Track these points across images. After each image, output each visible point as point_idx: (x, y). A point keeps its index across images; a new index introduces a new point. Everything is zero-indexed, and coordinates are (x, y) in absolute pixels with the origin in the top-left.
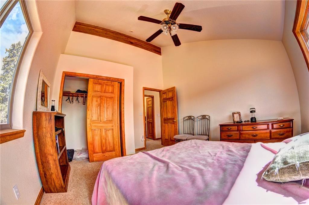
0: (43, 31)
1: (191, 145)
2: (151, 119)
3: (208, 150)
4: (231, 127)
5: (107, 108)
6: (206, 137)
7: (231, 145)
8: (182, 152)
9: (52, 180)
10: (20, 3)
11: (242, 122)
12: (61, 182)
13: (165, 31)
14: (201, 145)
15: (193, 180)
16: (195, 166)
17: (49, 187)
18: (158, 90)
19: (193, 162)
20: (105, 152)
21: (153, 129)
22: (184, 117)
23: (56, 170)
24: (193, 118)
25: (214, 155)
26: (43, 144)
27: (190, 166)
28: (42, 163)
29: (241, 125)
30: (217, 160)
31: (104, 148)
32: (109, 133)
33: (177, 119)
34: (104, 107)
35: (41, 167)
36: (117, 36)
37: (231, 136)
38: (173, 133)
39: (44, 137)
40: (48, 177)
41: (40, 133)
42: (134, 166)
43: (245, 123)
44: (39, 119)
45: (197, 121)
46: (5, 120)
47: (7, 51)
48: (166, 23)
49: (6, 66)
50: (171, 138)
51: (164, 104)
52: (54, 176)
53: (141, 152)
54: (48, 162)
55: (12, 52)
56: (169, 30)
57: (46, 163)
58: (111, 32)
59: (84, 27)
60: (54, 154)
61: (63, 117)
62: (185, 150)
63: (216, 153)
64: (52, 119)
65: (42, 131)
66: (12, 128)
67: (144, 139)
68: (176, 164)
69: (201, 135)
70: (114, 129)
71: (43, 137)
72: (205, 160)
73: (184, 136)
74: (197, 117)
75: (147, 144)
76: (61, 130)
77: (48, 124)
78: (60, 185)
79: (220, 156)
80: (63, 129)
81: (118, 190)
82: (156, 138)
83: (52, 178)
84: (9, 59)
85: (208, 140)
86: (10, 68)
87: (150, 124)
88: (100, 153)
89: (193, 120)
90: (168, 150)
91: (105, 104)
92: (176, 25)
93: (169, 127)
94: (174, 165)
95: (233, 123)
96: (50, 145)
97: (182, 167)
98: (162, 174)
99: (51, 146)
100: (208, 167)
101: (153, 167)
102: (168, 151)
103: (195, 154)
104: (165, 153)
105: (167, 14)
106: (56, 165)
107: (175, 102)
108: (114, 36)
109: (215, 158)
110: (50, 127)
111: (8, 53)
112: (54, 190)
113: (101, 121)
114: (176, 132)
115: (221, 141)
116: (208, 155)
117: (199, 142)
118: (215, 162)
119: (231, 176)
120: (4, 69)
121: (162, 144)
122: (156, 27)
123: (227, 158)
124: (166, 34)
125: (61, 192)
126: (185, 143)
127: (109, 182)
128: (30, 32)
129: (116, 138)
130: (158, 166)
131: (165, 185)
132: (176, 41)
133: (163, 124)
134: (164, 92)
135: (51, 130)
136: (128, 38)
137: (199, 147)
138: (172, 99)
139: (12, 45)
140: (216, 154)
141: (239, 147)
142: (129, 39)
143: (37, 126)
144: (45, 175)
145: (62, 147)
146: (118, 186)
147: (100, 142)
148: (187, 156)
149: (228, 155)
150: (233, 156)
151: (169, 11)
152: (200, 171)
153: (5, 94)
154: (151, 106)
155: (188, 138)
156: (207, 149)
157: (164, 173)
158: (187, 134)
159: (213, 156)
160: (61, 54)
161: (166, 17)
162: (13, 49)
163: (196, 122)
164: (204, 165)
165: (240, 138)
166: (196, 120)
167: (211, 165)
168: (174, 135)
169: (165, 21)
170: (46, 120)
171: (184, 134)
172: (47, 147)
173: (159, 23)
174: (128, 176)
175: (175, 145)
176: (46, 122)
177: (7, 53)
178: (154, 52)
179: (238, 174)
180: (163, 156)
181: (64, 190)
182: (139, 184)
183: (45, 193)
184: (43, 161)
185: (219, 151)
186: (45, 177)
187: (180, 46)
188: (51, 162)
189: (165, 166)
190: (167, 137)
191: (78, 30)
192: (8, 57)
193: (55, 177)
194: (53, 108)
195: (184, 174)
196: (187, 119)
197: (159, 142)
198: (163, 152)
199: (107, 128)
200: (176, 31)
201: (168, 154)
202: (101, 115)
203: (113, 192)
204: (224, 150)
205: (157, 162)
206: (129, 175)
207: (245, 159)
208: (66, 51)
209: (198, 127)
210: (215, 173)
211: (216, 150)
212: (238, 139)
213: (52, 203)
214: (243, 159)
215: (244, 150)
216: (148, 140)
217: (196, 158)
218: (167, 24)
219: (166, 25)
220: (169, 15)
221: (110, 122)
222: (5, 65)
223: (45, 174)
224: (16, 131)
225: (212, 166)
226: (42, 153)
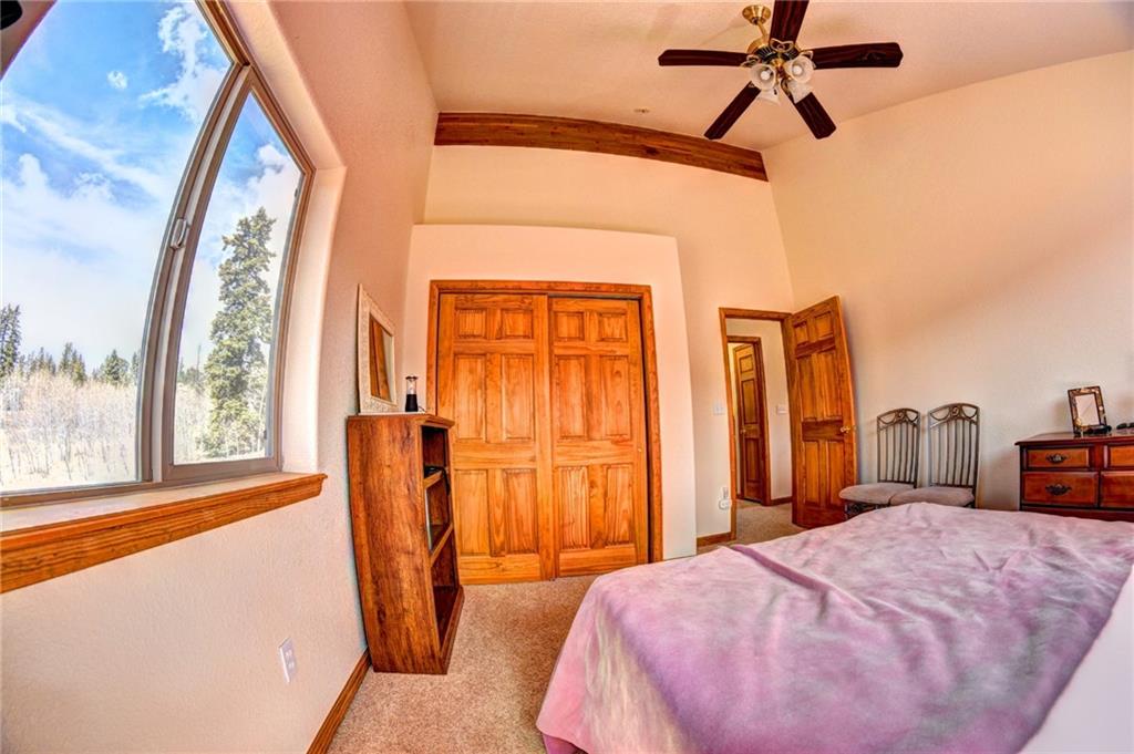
0: (345, 165)
1: (908, 524)
2: (753, 427)
3: (975, 546)
4: (1063, 452)
5: (511, 394)
6: (964, 494)
7: (1065, 529)
8: (878, 551)
9: (404, 633)
10: (255, 96)
11: (1109, 428)
12: (431, 641)
13: (767, 91)
14: (945, 524)
15: (913, 656)
16: (923, 603)
17: (388, 654)
18: (776, 316)
19: (918, 589)
20: (503, 553)
21: (762, 462)
22: (879, 414)
23: (420, 602)
24: (912, 416)
25: (997, 564)
26: (382, 517)
27: (905, 604)
28: (373, 577)
29: (1104, 443)
30: (1005, 588)
31: (499, 540)
32: (519, 484)
33: (853, 424)
34: (501, 392)
35: (369, 588)
36: (595, 135)
37: (1064, 490)
38: (836, 481)
39: (387, 497)
40: (390, 621)
41: (373, 482)
42: (703, 594)
43: (1119, 435)
44: (369, 440)
45: (929, 429)
46: (240, 445)
47: (227, 243)
48: (764, 56)
49: (230, 287)
50: (828, 499)
51: (803, 368)
52: (410, 621)
53: (728, 546)
54: (395, 576)
55: (245, 244)
56: (780, 80)
57: (387, 578)
58: (570, 126)
59: (472, 124)
60: (418, 552)
61: (447, 430)
62: (884, 543)
63: (1006, 556)
64: (413, 440)
65: (380, 475)
66: (281, 471)
67: (728, 502)
68: (855, 595)
69: (946, 485)
70: (538, 470)
71: (384, 497)
72: (961, 583)
73: (881, 491)
74: (931, 414)
75: (738, 521)
76: (439, 473)
77: (399, 455)
78: (426, 648)
79: (1017, 570)
80: (447, 469)
81: (644, 674)
82: (773, 498)
83: (404, 626)
84: (237, 266)
85: (972, 505)
86: (245, 292)
87: (752, 446)
88: (484, 554)
89: (914, 425)
90: (822, 542)
91: (504, 380)
92: (800, 58)
93: (822, 457)
94: (846, 598)
95: (1071, 437)
96: (405, 520)
97: (875, 607)
98: (801, 625)
99: (410, 526)
100: (971, 612)
101: (772, 601)
102: (824, 547)
103: (926, 558)
104: (811, 552)
105: (756, 23)
106: (421, 583)
107: (843, 355)
108: (586, 139)
109: (998, 577)
110: (407, 464)
111: (231, 249)
112: (404, 664)
113: (487, 442)
114: (850, 477)
115: (1021, 510)
116: (973, 565)
117: (939, 512)
118: (999, 591)
119: (1056, 650)
120: (227, 296)
121: (795, 521)
122: (730, 81)
123: (1047, 581)
124: (775, 98)
125: (426, 673)
126: (886, 517)
127: (610, 649)
128: (304, 174)
129: (545, 502)
130: (788, 598)
131: (813, 665)
132: (817, 119)
133: (800, 446)
134: (799, 321)
135: (411, 474)
136: (634, 138)
137: (938, 532)
138: (828, 345)
139: (241, 223)
140: (1003, 562)
141: (1096, 537)
142: (638, 137)
143: (361, 461)
144: (382, 616)
145: (439, 529)
146: (644, 661)
147: (484, 514)
148: (893, 564)
149: (1049, 569)
150: (1071, 572)
151: (761, 8)
152: (942, 621)
153: (237, 370)
154: (752, 375)
155: (897, 499)
156: (972, 540)
157: (810, 624)
158: (892, 481)
159: (991, 571)
160: (416, 226)
161: (758, 36)
162: (245, 236)
163: (926, 435)
164: (957, 603)
165: (1099, 504)
166: (924, 424)
167: (986, 605)
168: (840, 487)
169: (758, 52)
170: (394, 440)
171: (879, 481)
172: (396, 527)
173: (738, 65)
174: (681, 629)
175: (848, 522)
176: (394, 447)
177: (227, 250)
178: (739, 171)
179: (1086, 649)
180: (806, 564)
181: (439, 667)
182: (722, 659)
183: (371, 670)
184: (377, 572)
185: (1015, 551)
186: (381, 622)
187: (833, 135)
188: (406, 575)
189: (812, 599)
190: (814, 495)
191: (454, 138)
192: (235, 259)
193: (414, 625)
194: (412, 401)
195: (881, 630)
196: (893, 424)
197: (784, 515)
198: (805, 549)
199: (513, 466)
200: (808, 83)
201: (824, 558)
202: (489, 420)
203: (619, 683)
204: (1035, 548)
205: (783, 582)
206: (687, 625)
207: (1115, 587)
208: (427, 215)
209: (934, 451)
210: (998, 637)
211: (1005, 548)
212: (1089, 506)
213: (392, 705)
214: (1111, 589)
215: (1116, 553)
216: (742, 507)
217: (926, 574)
218: (768, 60)
219: (764, 65)
220: (768, 25)
221: (523, 442)
222: (226, 285)
223: (381, 612)
224: (297, 477)
225: (985, 607)
226: (377, 545)
